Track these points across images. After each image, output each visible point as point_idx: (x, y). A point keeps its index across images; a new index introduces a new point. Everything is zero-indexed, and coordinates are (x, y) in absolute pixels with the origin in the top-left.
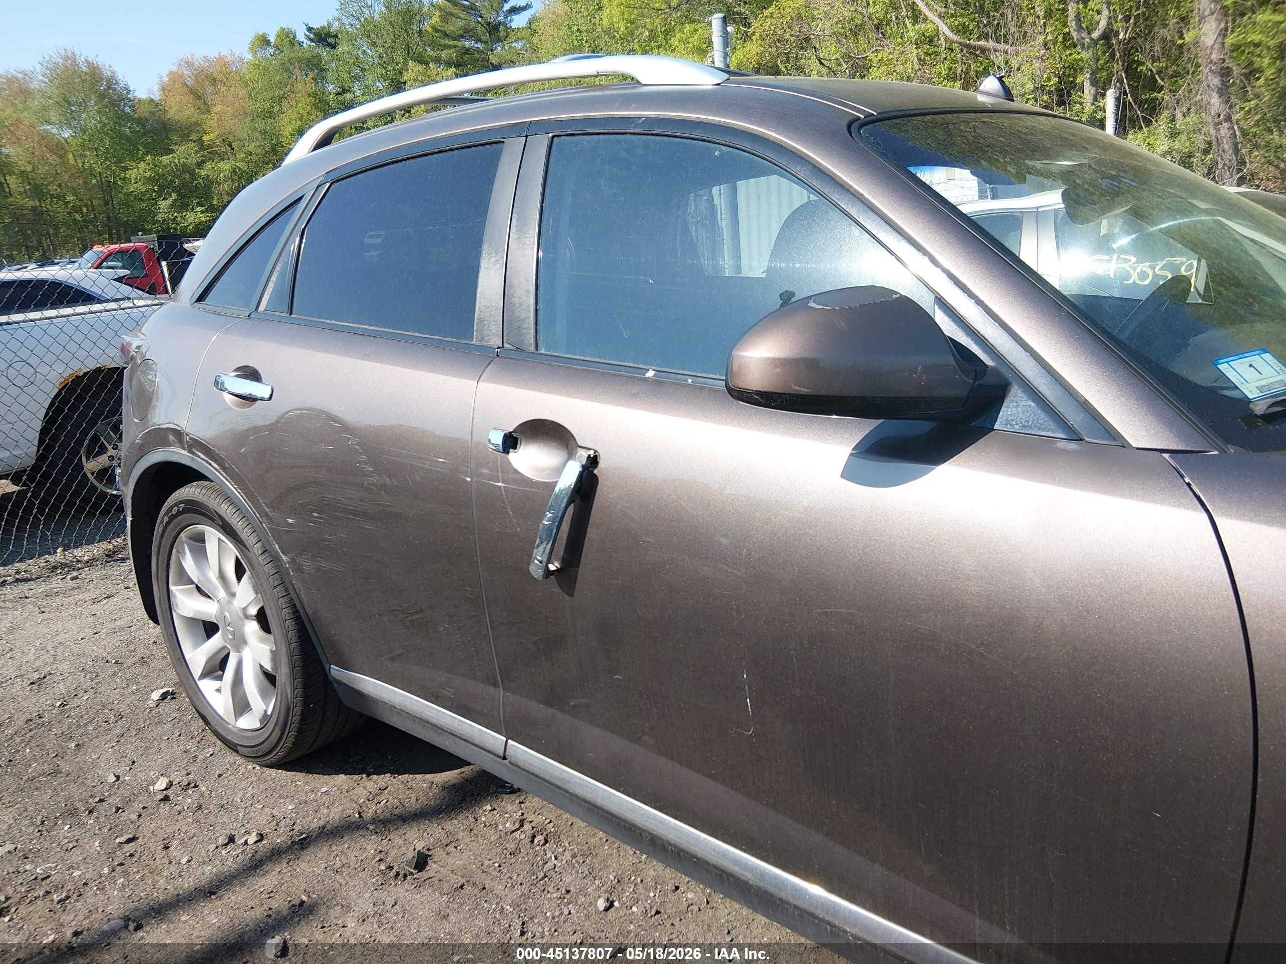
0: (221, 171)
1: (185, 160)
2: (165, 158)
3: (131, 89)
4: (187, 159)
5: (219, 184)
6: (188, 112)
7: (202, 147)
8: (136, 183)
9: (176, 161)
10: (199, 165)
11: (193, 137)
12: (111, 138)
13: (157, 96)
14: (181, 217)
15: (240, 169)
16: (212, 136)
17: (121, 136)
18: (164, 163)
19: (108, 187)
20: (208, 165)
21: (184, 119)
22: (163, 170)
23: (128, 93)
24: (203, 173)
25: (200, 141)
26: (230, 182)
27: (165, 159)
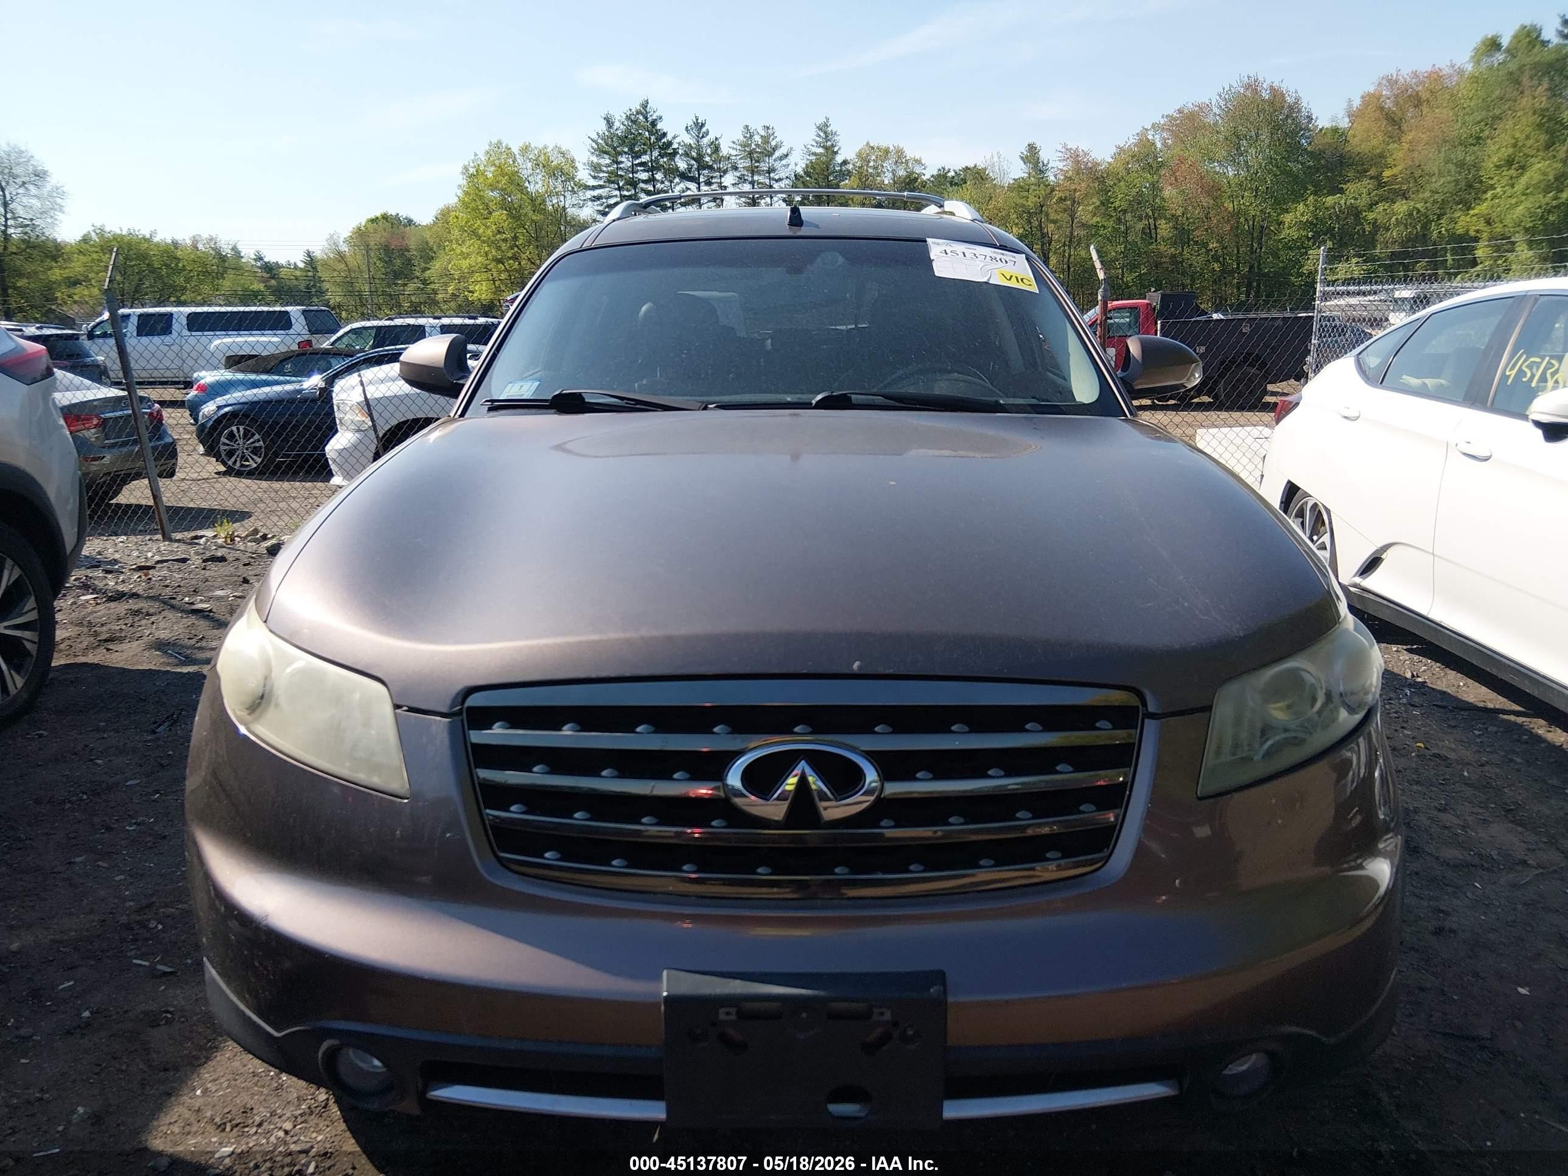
0: (1394, 214)
1: (1352, 201)
2: (1330, 198)
3: (1314, 117)
4: (1356, 199)
5: (1388, 229)
6: (1375, 142)
7: (1380, 185)
8: (1290, 228)
9: (1342, 202)
10: (1371, 206)
11: (1372, 172)
12: (1275, 175)
13: (1344, 123)
14: (1331, 269)
15: (1419, 211)
16: (1395, 171)
17: (1288, 173)
18: (1327, 205)
19: (1260, 233)
20: (1381, 207)
21: (1367, 151)
22: (1324, 213)
23: (1310, 122)
24: (1371, 216)
25: (1377, 178)
26: (1402, 227)
27: (1330, 200)
